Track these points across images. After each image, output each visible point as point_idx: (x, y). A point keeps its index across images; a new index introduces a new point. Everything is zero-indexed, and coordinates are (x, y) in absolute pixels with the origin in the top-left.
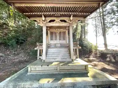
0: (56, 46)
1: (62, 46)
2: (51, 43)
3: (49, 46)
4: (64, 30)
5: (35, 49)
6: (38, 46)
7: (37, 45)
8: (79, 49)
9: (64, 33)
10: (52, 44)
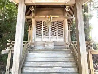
0: (46, 47)
1: (58, 48)
2: (36, 42)
3: (32, 46)
4: (62, 18)
5: (3, 52)
6: (9, 46)
7: (8, 44)
8: (93, 55)
9: (61, 23)
10: (38, 44)
